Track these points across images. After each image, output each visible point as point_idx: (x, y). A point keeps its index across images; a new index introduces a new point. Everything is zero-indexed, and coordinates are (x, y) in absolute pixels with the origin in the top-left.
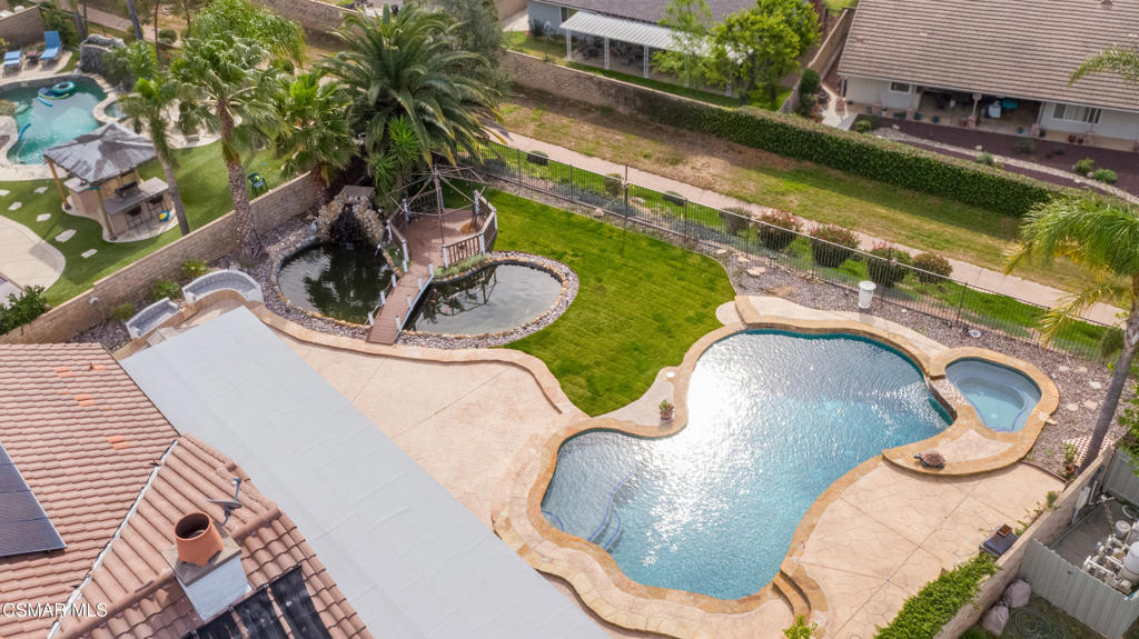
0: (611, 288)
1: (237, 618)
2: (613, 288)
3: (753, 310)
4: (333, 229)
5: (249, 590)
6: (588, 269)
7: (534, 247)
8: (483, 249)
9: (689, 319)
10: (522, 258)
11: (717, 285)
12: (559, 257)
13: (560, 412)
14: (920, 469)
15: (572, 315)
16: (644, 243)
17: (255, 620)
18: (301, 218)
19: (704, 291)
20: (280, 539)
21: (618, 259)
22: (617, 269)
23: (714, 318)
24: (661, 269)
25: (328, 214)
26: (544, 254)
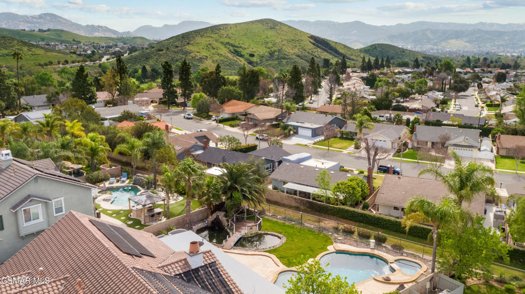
0: (296, 240)
1: (200, 269)
2: (297, 240)
3: (339, 247)
4: (213, 222)
5: (203, 264)
6: (289, 236)
7: (273, 230)
8: (257, 229)
9: (319, 248)
10: (269, 233)
11: (328, 241)
12: (280, 233)
13: (279, 266)
14: (384, 281)
15: (284, 246)
16: (307, 231)
17: (205, 270)
18: (202, 220)
19: (324, 243)
20: (211, 256)
21: (298, 234)
22: (298, 236)
23: (326, 248)
24: (311, 237)
25: (211, 218)
26: (276, 232)
